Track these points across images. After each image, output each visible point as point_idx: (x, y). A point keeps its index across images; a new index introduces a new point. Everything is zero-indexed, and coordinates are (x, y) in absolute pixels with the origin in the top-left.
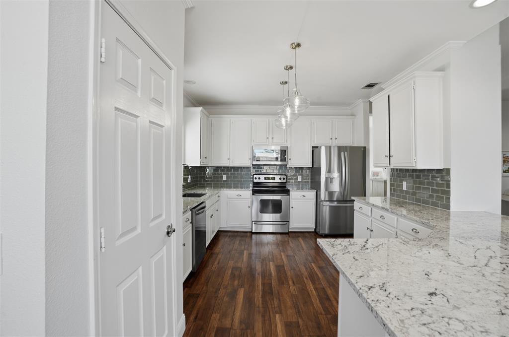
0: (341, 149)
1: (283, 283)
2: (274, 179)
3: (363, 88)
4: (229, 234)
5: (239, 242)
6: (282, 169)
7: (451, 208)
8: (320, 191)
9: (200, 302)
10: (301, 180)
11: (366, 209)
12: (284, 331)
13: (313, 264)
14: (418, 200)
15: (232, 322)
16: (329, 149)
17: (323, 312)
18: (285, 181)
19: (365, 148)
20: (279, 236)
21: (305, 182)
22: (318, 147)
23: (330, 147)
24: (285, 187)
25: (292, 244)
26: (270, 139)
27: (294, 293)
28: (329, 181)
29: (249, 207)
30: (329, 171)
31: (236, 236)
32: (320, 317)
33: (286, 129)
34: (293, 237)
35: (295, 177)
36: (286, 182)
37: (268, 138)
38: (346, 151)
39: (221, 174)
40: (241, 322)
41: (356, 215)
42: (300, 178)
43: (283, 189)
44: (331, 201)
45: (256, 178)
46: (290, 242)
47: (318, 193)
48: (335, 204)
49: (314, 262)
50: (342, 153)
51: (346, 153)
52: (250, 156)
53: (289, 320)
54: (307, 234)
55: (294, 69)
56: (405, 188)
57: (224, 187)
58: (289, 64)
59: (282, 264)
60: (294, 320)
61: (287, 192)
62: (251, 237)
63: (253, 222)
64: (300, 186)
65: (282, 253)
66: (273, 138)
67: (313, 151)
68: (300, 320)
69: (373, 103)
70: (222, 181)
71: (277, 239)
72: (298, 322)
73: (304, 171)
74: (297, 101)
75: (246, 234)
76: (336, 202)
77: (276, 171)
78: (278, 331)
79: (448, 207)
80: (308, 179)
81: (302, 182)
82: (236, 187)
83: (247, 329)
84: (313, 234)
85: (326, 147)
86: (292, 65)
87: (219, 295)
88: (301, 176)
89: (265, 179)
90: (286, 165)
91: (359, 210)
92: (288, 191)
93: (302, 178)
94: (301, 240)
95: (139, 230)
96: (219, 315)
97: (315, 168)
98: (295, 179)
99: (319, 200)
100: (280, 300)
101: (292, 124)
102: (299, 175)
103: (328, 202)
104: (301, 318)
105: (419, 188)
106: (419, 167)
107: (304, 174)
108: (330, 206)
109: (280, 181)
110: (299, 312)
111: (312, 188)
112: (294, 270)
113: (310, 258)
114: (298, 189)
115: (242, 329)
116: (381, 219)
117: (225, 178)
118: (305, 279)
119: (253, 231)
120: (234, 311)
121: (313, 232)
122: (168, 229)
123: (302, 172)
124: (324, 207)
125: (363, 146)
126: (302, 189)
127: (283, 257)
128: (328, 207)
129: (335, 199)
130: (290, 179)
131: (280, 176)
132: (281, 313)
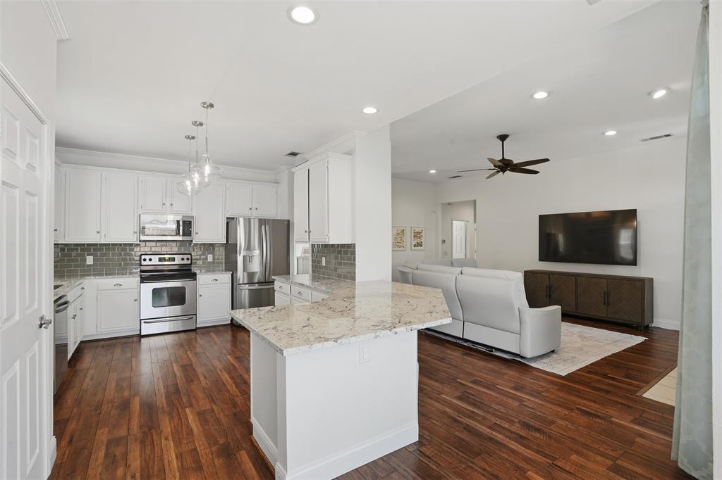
0: (262, 222)
1: (192, 381)
2: (173, 259)
3: (286, 155)
4: (102, 343)
5: (122, 350)
6: (185, 246)
7: (357, 278)
8: (237, 273)
9: (72, 426)
10: (211, 260)
11: (286, 287)
12: (197, 419)
13: (228, 357)
14: (339, 276)
15: (129, 429)
16: (248, 222)
17: (240, 395)
18: (189, 262)
19: (289, 221)
20: (182, 335)
21: (217, 263)
22: (233, 218)
23: (250, 219)
24: (190, 270)
25: (201, 341)
26: (168, 205)
27: (207, 386)
28: (247, 260)
29: (135, 300)
30: (249, 248)
31: (114, 345)
32: (236, 399)
33: (192, 195)
34: (202, 334)
35: (203, 257)
36: (191, 264)
37: (164, 204)
38: (268, 224)
39: (84, 255)
40: (141, 426)
41: (277, 295)
42: (210, 258)
43: (186, 272)
44: (250, 283)
45: (145, 260)
46: (199, 339)
47: (235, 275)
48: (256, 287)
49: (230, 354)
50: (263, 227)
51: (267, 227)
52: (137, 229)
53: (202, 409)
54: (221, 328)
55: (204, 126)
56: (324, 264)
57: (90, 275)
58: (199, 120)
59: (189, 362)
60: (208, 408)
61: (193, 276)
62: (140, 341)
63: (142, 321)
64: (211, 268)
65: (188, 352)
66: (171, 205)
67: (228, 223)
68: (214, 407)
69: (295, 175)
70: (84, 265)
71: (180, 338)
72: (212, 408)
73: (216, 249)
74: (207, 169)
75: (131, 339)
76: (257, 285)
77: (175, 250)
78: (190, 421)
79: (353, 278)
80: (222, 259)
81: (213, 262)
82: (110, 273)
83: (150, 430)
84: (229, 327)
85: (245, 219)
86: (202, 121)
87: (103, 412)
88: (211, 255)
89: (160, 260)
90: (192, 241)
91: (279, 289)
92: (195, 274)
93: (214, 258)
94: (213, 335)
95: (17, 317)
96: (107, 429)
97: (231, 244)
98: (203, 259)
99: (235, 284)
100: (189, 396)
101: (199, 192)
102: (209, 254)
103: (247, 285)
104: (215, 404)
105: (340, 264)
106: (331, 242)
107: (217, 253)
108: (249, 290)
109: (182, 262)
110: (213, 400)
111: (227, 270)
112: (206, 365)
113: (224, 351)
114: (208, 271)
115: (144, 432)
116: (298, 296)
117: (90, 260)
118: (219, 371)
119: (142, 334)
120: (129, 420)
121: (228, 325)
122: (41, 321)
123: (214, 249)
124: (243, 291)
125: (287, 219)
126: (214, 271)
127: (190, 355)
128: (247, 291)
129: (256, 281)
130: (197, 259)
131: (181, 256)
132: (191, 406)
